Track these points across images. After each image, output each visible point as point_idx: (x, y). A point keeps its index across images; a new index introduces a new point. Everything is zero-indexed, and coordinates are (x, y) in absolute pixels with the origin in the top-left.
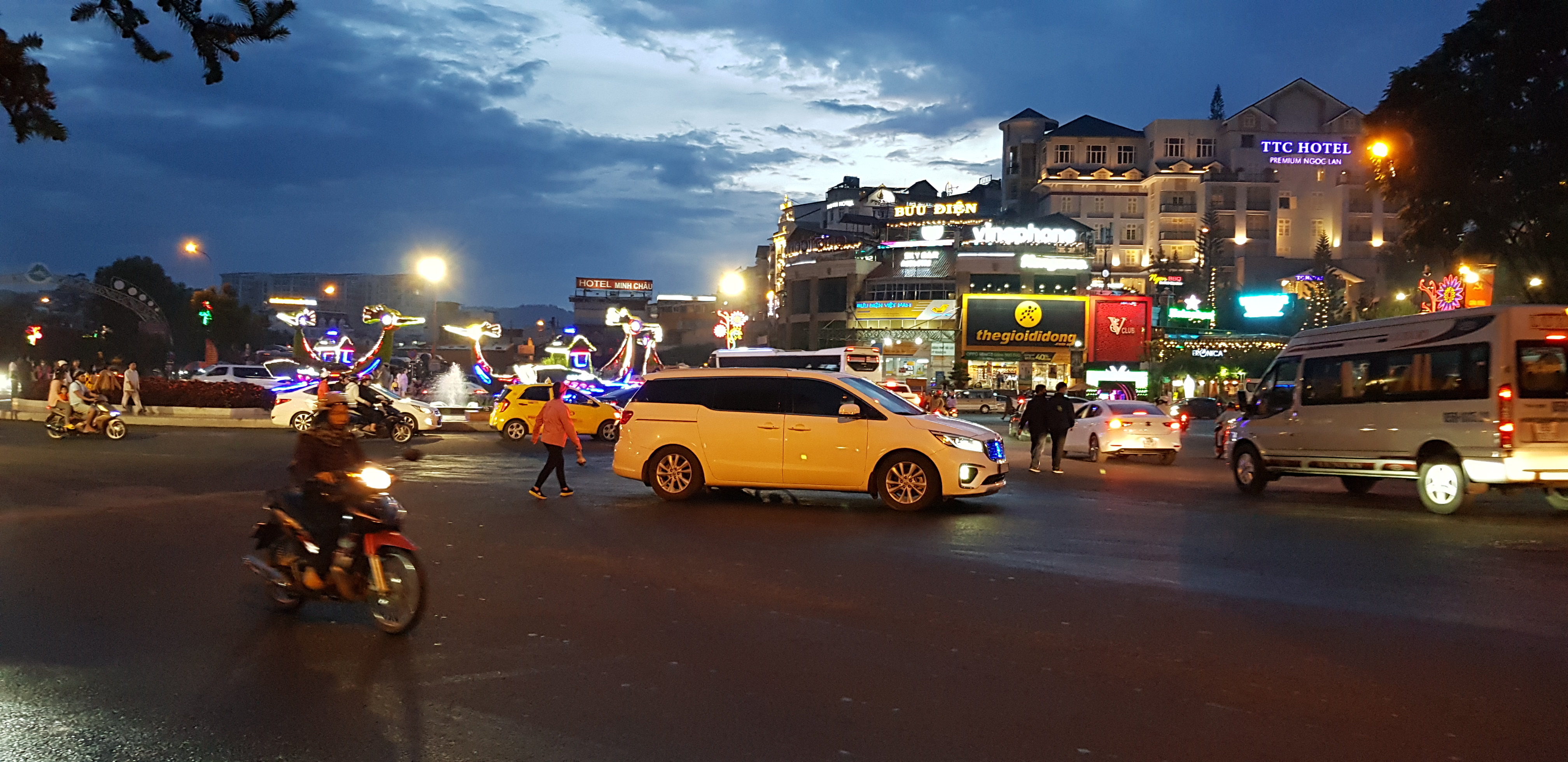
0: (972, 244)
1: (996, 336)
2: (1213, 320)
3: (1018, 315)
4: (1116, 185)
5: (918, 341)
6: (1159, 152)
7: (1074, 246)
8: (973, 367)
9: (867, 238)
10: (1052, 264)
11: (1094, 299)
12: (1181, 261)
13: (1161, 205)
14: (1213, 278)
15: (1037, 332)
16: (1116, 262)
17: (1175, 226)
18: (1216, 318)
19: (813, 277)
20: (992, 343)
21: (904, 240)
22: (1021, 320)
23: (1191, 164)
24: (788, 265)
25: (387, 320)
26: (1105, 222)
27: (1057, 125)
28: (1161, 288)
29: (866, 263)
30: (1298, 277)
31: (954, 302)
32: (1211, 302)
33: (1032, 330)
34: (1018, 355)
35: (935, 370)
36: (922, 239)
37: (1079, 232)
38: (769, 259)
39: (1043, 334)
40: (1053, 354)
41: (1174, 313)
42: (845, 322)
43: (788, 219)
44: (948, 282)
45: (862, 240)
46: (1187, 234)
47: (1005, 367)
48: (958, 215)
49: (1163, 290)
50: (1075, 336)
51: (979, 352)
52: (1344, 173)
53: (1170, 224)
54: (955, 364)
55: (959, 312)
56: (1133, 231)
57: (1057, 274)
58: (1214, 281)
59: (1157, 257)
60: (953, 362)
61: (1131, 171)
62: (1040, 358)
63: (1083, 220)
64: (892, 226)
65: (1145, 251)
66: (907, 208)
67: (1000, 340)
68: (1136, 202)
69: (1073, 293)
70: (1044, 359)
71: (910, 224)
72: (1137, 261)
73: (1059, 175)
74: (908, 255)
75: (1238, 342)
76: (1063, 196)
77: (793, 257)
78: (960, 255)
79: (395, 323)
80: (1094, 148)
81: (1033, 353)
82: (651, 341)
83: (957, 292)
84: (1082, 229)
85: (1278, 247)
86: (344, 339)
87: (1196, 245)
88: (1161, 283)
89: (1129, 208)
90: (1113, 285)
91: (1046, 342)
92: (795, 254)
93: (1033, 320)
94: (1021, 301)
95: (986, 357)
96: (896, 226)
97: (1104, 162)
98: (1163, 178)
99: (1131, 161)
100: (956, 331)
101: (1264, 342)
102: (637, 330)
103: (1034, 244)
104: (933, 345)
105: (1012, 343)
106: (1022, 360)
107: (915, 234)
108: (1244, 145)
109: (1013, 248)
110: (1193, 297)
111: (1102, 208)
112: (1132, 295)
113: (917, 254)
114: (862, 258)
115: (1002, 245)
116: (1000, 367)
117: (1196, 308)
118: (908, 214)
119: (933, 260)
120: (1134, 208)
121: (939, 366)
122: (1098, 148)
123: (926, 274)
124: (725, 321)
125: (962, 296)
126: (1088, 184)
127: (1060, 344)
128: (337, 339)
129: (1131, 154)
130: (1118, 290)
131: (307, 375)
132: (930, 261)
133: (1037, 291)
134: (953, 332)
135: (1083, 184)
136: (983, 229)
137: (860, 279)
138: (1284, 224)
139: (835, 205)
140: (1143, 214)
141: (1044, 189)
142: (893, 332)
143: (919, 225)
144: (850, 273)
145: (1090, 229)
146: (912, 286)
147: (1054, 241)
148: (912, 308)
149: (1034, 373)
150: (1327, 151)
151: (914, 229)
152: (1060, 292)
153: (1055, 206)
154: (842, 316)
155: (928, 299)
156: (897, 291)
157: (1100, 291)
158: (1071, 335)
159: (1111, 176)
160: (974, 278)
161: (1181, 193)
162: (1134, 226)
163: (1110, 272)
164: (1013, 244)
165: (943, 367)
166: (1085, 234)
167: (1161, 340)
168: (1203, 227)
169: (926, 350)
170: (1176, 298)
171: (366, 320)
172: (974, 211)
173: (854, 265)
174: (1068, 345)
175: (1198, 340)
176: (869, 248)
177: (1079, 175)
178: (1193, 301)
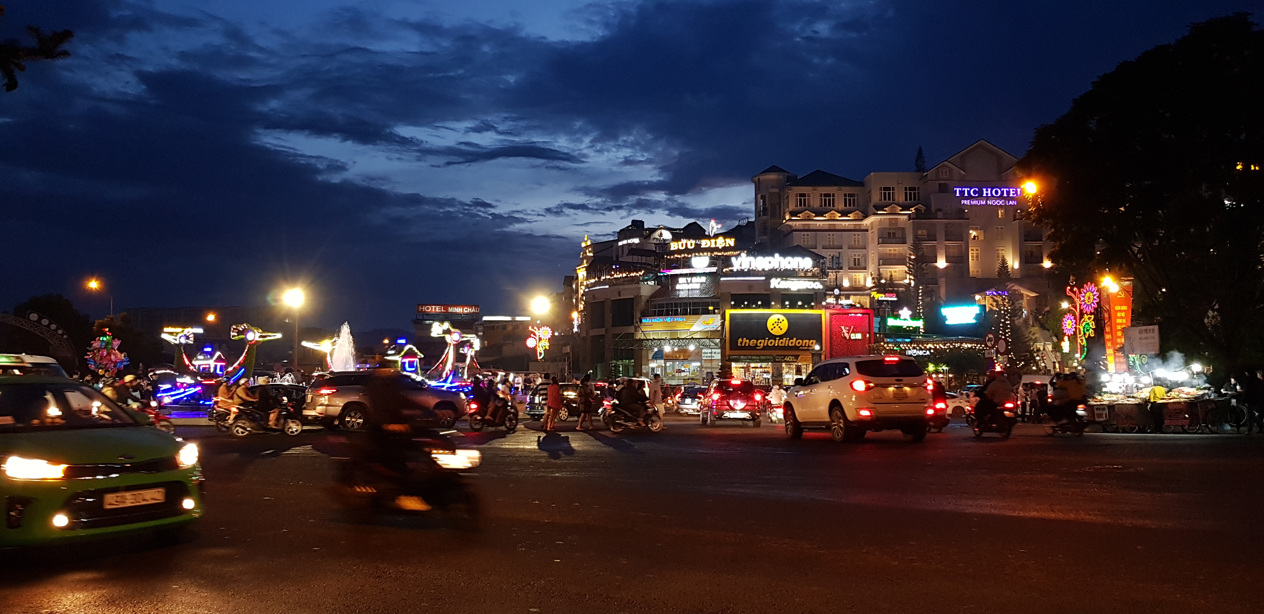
0: (732, 271)
1: (753, 342)
2: (922, 327)
3: (770, 326)
4: (843, 223)
5: (692, 348)
6: (876, 198)
7: (812, 271)
8: (736, 368)
9: (649, 267)
10: (795, 285)
11: (828, 312)
12: (896, 282)
13: (878, 239)
14: (920, 294)
15: (785, 339)
16: (846, 283)
17: (890, 254)
18: (924, 325)
19: (607, 299)
20: (749, 348)
21: (679, 268)
22: (772, 329)
23: (900, 206)
24: (587, 290)
25: (250, 336)
26: (835, 252)
27: (796, 178)
28: (880, 302)
29: (649, 287)
30: (988, 292)
31: (719, 316)
32: (920, 313)
33: (781, 337)
34: (771, 357)
35: (705, 371)
36: (692, 267)
37: (814, 260)
38: (574, 286)
39: (789, 340)
40: (799, 356)
41: (891, 322)
42: (633, 334)
43: (588, 254)
44: (714, 300)
45: (645, 269)
46: (899, 260)
47: (761, 367)
48: (720, 248)
49: (882, 304)
50: (814, 341)
51: (740, 355)
52: (1019, 211)
53: (886, 254)
54: (721, 366)
55: (723, 324)
56: (859, 259)
57: (799, 293)
58: (921, 296)
59: (877, 278)
60: (720, 364)
61: (855, 213)
62: (788, 359)
63: (819, 251)
64: (668, 257)
65: (868, 274)
66: (680, 243)
67: (757, 346)
68: (860, 237)
69: (812, 308)
70: (791, 360)
71: (683, 256)
72: (862, 283)
73: (799, 217)
74: (681, 280)
75: (942, 344)
76: (803, 233)
77: (591, 283)
78: (722, 279)
79: (257, 339)
80: (826, 195)
81: (782, 355)
82: (471, 350)
83: (721, 308)
84: (817, 258)
85: (971, 270)
86: (218, 354)
87: (906, 269)
88: (880, 299)
89: (855, 241)
90: (844, 302)
91: (792, 346)
92: (593, 281)
93: (781, 329)
94: (771, 314)
95: (745, 359)
96: (672, 257)
97: (833, 206)
98: (879, 217)
99: (854, 205)
100: (721, 340)
101: (962, 343)
102: (457, 340)
103: (780, 270)
104: (703, 351)
105: (764, 348)
106: (774, 361)
107: (686, 264)
108: (940, 191)
109: (763, 273)
110: (905, 309)
111: (833, 242)
112: (858, 308)
113: (689, 279)
114: (646, 283)
115: (755, 270)
116: (757, 368)
117: (908, 318)
118: (681, 248)
119: (701, 283)
120: (858, 241)
121: (709, 368)
122: (828, 195)
123: (697, 294)
124: (535, 334)
125: (725, 311)
126: (821, 223)
127: (803, 348)
128: (211, 354)
129: (854, 200)
130: (847, 305)
131: (184, 383)
132: (699, 285)
133: (783, 307)
134: (719, 340)
135: (818, 223)
136: (739, 258)
137: (644, 300)
138: (975, 252)
139: (625, 242)
140: (865, 246)
141: (788, 228)
142: (671, 341)
143: (690, 256)
144: (636, 295)
145: (823, 258)
146: (686, 304)
147: (796, 267)
148: (686, 322)
149: (784, 371)
150: (1005, 195)
151: (687, 260)
152: (801, 307)
153: (798, 240)
154: (631, 329)
155: (699, 314)
156: (674, 309)
157: (832, 306)
158: (811, 341)
159: (839, 217)
160: (734, 297)
161: (894, 229)
162: (859, 255)
163: (840, 291)
164: (763, 270)
165: (712, 368)
166: (819, 261)
167: (882, 344)
168: (910, 254)
169: (698, 355)
170: (893, 311)
171: (233, 336)
172: (732, 244)
173: (640, 288)
174: (809, 348)
175: (911, 343)
176: (651, 275)
177: (815, 217)
178: (905, 313)
